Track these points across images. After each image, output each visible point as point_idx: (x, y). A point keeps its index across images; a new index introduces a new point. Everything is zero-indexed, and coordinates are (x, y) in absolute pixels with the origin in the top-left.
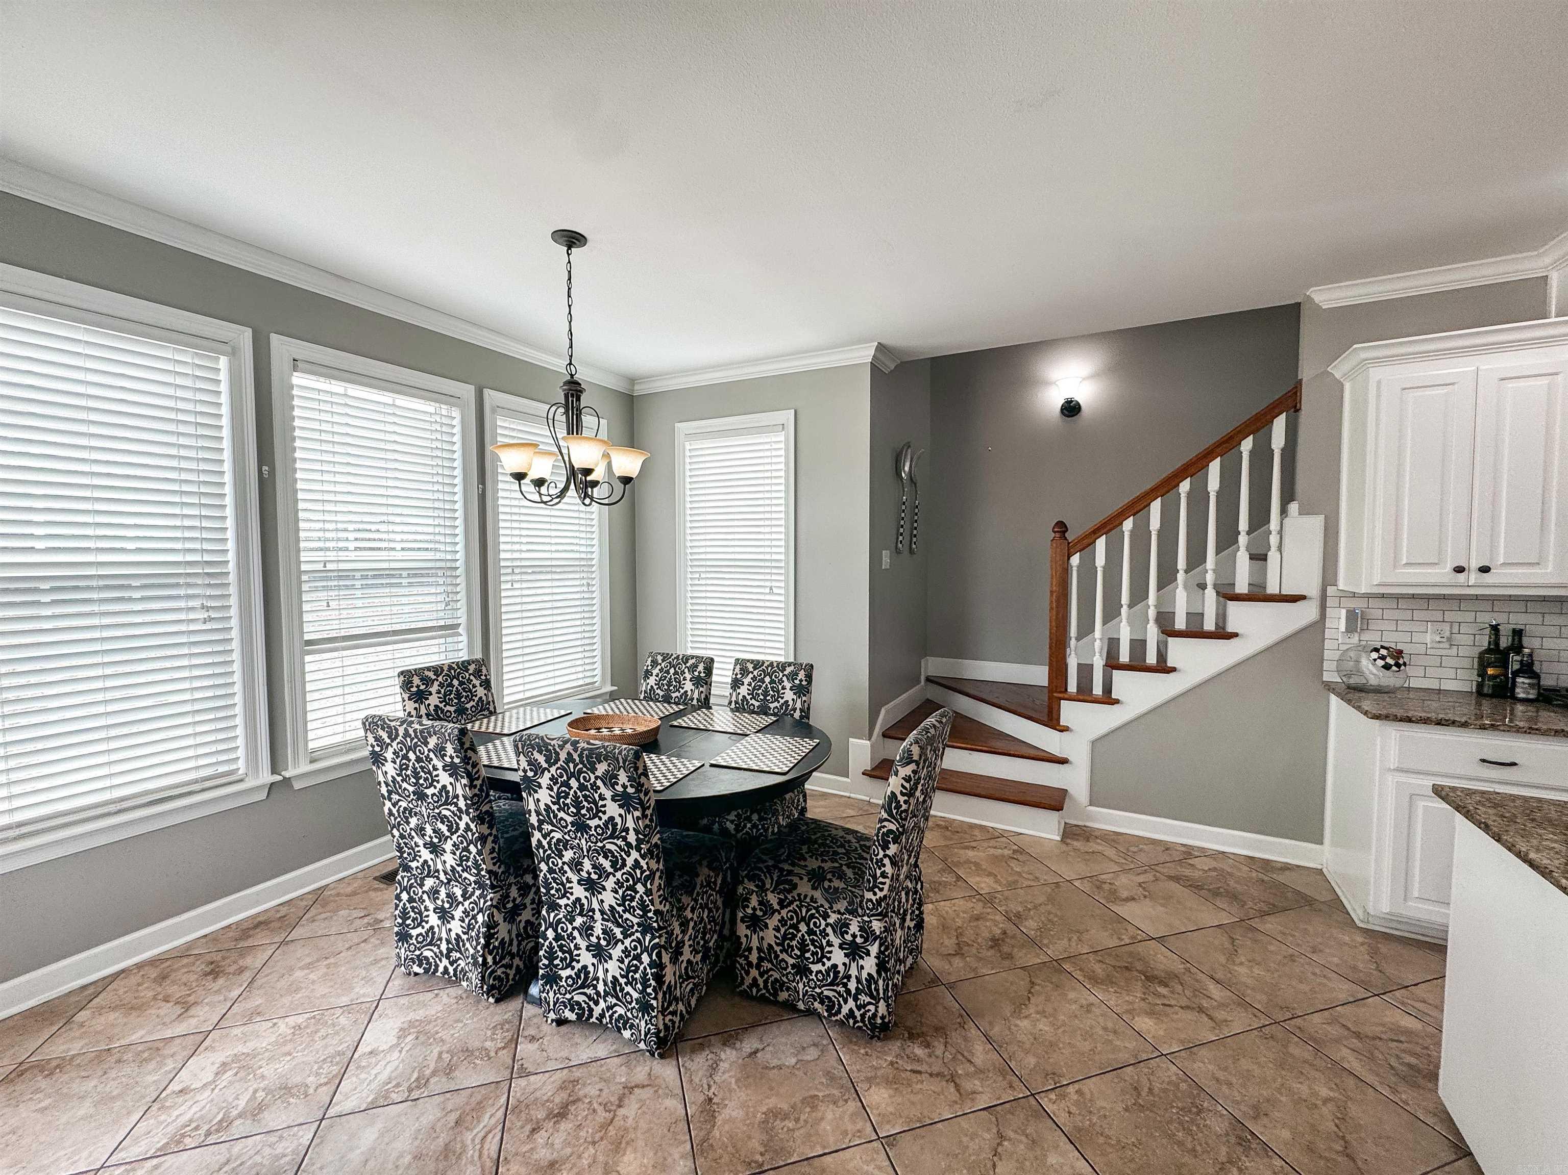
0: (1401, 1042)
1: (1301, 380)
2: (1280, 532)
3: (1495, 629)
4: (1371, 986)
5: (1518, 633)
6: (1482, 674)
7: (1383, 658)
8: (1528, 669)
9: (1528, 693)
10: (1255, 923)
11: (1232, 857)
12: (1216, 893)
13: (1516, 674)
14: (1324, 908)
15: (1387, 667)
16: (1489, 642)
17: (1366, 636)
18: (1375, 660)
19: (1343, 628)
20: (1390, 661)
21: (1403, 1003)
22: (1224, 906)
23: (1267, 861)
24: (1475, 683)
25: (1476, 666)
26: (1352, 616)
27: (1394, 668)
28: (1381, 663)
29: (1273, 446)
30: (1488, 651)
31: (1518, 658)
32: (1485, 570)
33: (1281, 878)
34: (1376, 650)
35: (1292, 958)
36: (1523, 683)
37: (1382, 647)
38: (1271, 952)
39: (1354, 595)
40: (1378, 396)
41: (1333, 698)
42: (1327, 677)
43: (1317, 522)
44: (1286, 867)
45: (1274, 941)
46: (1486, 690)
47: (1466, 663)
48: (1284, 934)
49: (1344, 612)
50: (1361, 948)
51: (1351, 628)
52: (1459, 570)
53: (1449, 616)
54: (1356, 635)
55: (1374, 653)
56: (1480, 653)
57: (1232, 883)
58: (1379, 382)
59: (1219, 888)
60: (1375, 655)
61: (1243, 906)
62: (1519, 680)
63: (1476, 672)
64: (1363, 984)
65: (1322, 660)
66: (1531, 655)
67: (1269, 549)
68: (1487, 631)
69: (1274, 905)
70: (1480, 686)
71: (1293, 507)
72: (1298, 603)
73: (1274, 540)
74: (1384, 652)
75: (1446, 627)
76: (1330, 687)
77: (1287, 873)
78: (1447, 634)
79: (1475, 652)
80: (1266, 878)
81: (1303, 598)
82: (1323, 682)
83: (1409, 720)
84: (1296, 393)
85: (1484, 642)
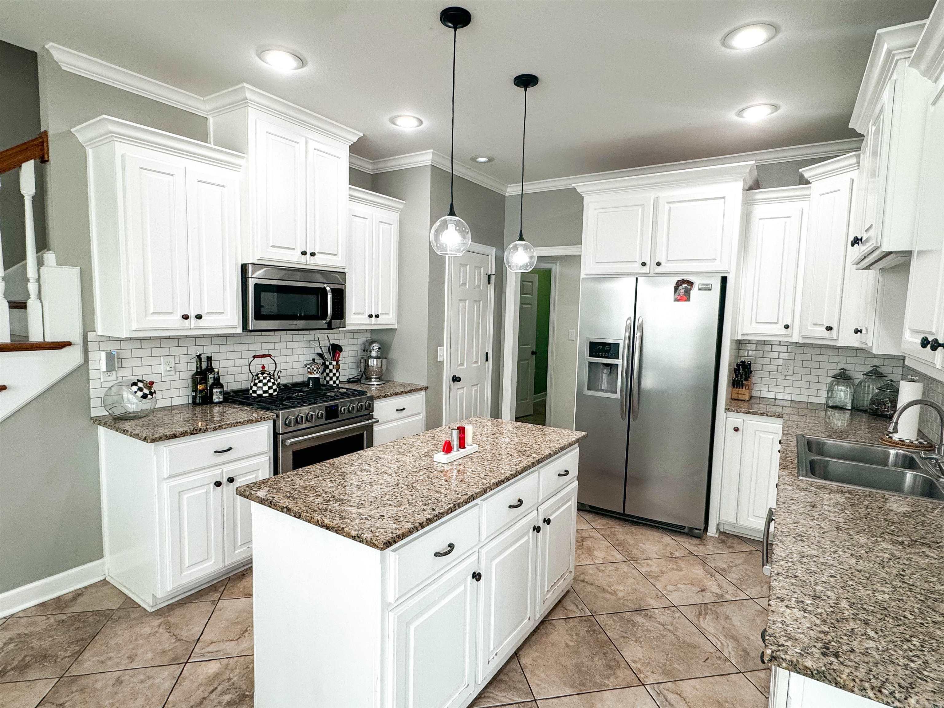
0: (216, 688)
1: (46, 133)
2: (38, 280)
3: (199, 357)
4: (180, 658)
5: (209, 359)
6: (195, 390)
7: (140, 389)
8: (217, 383)
9: (219, 398)
10: (76, 671)
11: (21, 615)
12: (23, 667)
13: (212, 387)
14: (122, 613)
15: (145, 396)
16: (197, 367)
17: (121, 373)
18: (136, 392)
19: (104, 368)
20: (146, 391)
21: (203, 655)
22: (38, 675)
23: (58, 600)
24: (190, 397)
25: (190, 385)
26: (110, 357)
27: (149, 396)
28: (140, 394)
29: (23, 192)
30: (197, 373)
31: (211, 376)
32: (199, 317)
33: (76, 608)
34: (135, 384)
35: (119, 682)
36: (217, 392)
37: (139, 381)
38: (101, 689)
39: (110, 339)
40: (123, 168)
41: (101, 430)
42: (94, 413)
43: (73, 273)
44: (78, 594)
45: (98, 676)
46: (198, 401)
47: (184, 384)
48: (102, 662)
49: (103, 355)
50: (161, 630)
51: (111, 367)
52: (186, 317)
53: (174, 351)
54: (114, 373)
55: (134, 387)
56: (193, 375)
57: (35, 643)
58: (123, 156)
59: (23, 659)
60: (135, 388)
61: (56, 662)
62: (215, 390)
63: (190, 389)
64: (175, 661)
65: (89, 398)
66: (218, 373)
67: (28, 297)
68: (194, 360)
69: (82, 640)
70: (194, 398)
71: (50, 257)
72: (64, 349)
73: (32, 287)
74: (140, 385)
75: (171, 359)
76: (98, 421)
77: (80, 599)
78: (173, 365)
79: (189, 375)
80: (64, 617)
81: (68, 344)
82: (91, 418)
83: (174, 436)
84: (42, 143)
85: (193, 367)
